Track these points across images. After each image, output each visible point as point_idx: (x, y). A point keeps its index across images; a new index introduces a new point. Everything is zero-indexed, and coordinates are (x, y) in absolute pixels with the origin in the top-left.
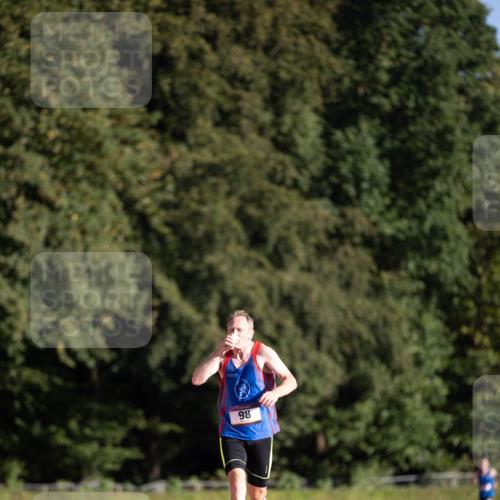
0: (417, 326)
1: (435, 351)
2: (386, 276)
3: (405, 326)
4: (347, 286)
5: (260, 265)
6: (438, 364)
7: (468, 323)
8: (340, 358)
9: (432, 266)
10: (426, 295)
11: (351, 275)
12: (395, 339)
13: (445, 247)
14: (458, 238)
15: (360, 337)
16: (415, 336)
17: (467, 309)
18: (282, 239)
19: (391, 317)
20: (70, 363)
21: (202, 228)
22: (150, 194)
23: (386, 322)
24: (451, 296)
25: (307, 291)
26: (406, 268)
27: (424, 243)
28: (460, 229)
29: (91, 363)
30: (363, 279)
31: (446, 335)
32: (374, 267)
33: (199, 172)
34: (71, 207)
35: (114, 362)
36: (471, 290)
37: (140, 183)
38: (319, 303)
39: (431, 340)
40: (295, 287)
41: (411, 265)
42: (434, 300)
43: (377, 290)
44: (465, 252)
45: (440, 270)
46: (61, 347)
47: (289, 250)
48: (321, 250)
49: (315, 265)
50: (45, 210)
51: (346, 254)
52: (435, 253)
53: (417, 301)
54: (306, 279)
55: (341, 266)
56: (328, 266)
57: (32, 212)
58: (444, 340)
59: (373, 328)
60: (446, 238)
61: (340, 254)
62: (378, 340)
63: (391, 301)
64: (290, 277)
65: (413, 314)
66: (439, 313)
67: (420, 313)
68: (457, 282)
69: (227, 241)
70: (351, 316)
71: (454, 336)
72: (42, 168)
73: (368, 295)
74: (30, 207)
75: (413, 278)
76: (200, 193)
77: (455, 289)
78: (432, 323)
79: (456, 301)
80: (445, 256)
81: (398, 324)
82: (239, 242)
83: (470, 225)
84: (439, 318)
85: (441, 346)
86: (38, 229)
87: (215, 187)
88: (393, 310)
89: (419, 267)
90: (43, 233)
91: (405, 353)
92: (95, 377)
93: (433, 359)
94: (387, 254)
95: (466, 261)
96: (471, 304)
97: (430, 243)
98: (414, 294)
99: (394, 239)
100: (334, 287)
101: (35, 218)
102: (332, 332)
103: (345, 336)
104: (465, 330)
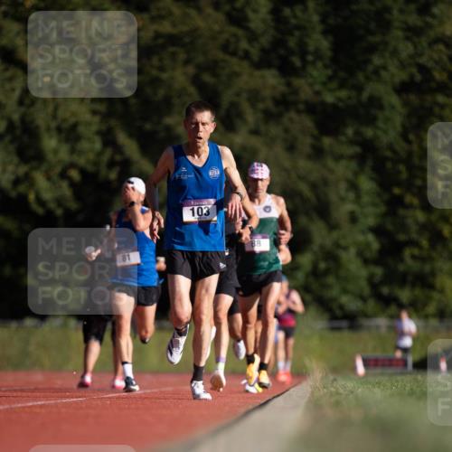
0: (353, 186)
1: (370, 210)
2: (327, 141)
3: (343, 186)
4: (291, 148)
6: (371, 221)
7: (399, 184)
9: (369, 132)
10: (361, 159)
11: (295, 139)
12: (333, 197)
13: (380, 115)
14: (393, 107)
15: (301, 195)
16: (351, 195)
17: (399, 172)
18: (234, 105)
20: (40, 211)
21: (161, 93)
23: (326, 182)
24: (386, 159)
25: (255, 152)
26: (344, 134)
27: (362, 111)
28: (394, 100)
29: (59, 212)
30: (305, 143)
31: (379, 195)
32: (316, 132)
33: (160, 41)
35: (79, 211)
36: (403, 155)
39: (366, 199)
40: (244, 148)
41: (350, 131)
42: (370, 163)
43: (318, 153)
44: (398, 120)
45: (375, 137)
46: (32, 197)
47: (240, 115)
48: (269, 116)
49: (263, 128)
50: (19, 73)
51: (291, 120)
52: (371, 121)
53: (354, 165)
54: (255, 141)
55: (286, 131)
56: (275, 130)
57: (8, 74)
58: (377, 200)
59: (314, 186)
60: (381, 107)
61: (285, 120)
62: (318, 198)
63: (330, 163)
64: (239, 139)
65: (350, 175)
66: (373, 175)
67: (356, 174)
68: (391, 147)
70: (294, 176)
71: (386, 197)
72: (18, 34)
73: (309, 157)
74: (6, 70)
75: (352, 142)
76: (161, 60)
77: (388, 154)
78: (366, 184)
79: (389, 165)
80: (380, 124)
84: (372, 179)
85: (374, 205)
86: (13, 90)
87: (174, 55)
88: (331, 171)
89: (357, 133)
90: (17, 93)
91: (343, 210)
93: (366, 216)
94: (328, 120)
95: (399, 129)
96: (402, 168)
97: (367, 111)
98: (351, 158)
99: (334, 106)
100: (279, 149)
101: (11, 79)
104: (397, 191)
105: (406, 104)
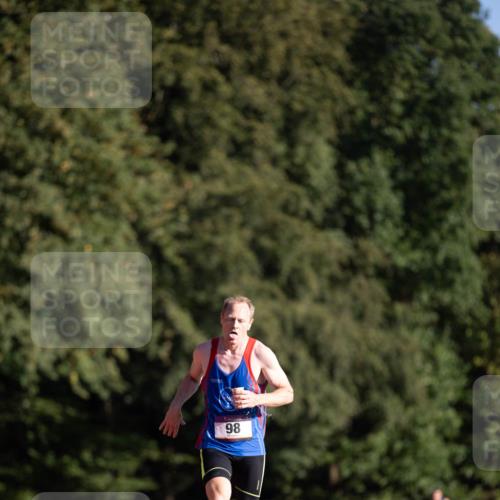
0: (430, 357)
1: (448, 383)
2: (399, 308)
3: (418, 358)
4: (360, 316)
5: (273, 296)
6: (451, 396)
7: (481, 354)
8: (354, 389)
9: (446, 298)
10: (439, 327)
11: (364, 307)
12: (408, 370)
13: (458, 279)
14: (471, 270)
15: (372, 368)
16: (429, 367)
17: (480, 341)
18: (295, 271)
19: (404, 348)
20: (83, 394)
21: (215, 259)
22: (164, 225)
23: (399, 353)
24: (464, 328)
25: (320, 322)
26: (420, 300)
27: (437, 274)
28: (473, 261)
29: (105, 394)
30: (376, 311)
31: (460, 367)
32: (387, 298)
33: (213, 202)
34: (85, 238)
35: (127, 393)
36: (485, 321)
37: (154, 215)
38: (333, 334)
39: (444, 371)
40: (308, 318)
41: (425, 297)
42: (447, 332)
43: (390, 321)
44: (478, 284)
45: (453, 302)
46: (74, 379)
47: (303, 281)
48: (334, 282)
49: (328, 295)
50: (58, 241)
51: (360, 286)
52: (448, 284)
53: (430, 333)
54: (320, 311)
55: (355, 298)
56: (341, 297)
57: (46, 243)
58: (457, 372)
59: (386, 359)
60: (459, 270)
61: (353, 285)
62: (391, 370)
63: (404, 331)
64: (303, 308)
65: (426, 345)
66: (453, 343)
67: (433, 345)
68: (471, 313)
69: (240, 273)
70: (364, 348)
71: (467, 368)
72: (56, 199)
73: (381, 326)
74: (44, 239)
75: (427, 309)
76: (214, 223)
77: (468, 321)
78: (445, 354)
79: (469, 333)
80: (458, 287)
81: (412, 354)
82: (253, 273)
83: (484, 257)
84: (453, 349)
85: (454, 377)
87: (228, 218)
88: (406, 342)
89: (432, 298)
91: (419, 384)
92: (108, 408)
93: (446, 390)
94: (401, 285)
95: (479, 292)
96: (484, 335)
97: (444, 274)
98: (427, 326)
99: (408, 271)
100: (347, 318)
101: (48, 249)
102: (345, 364)
103: (359, 367)
104: (478, 361)
105: (486, 265)
